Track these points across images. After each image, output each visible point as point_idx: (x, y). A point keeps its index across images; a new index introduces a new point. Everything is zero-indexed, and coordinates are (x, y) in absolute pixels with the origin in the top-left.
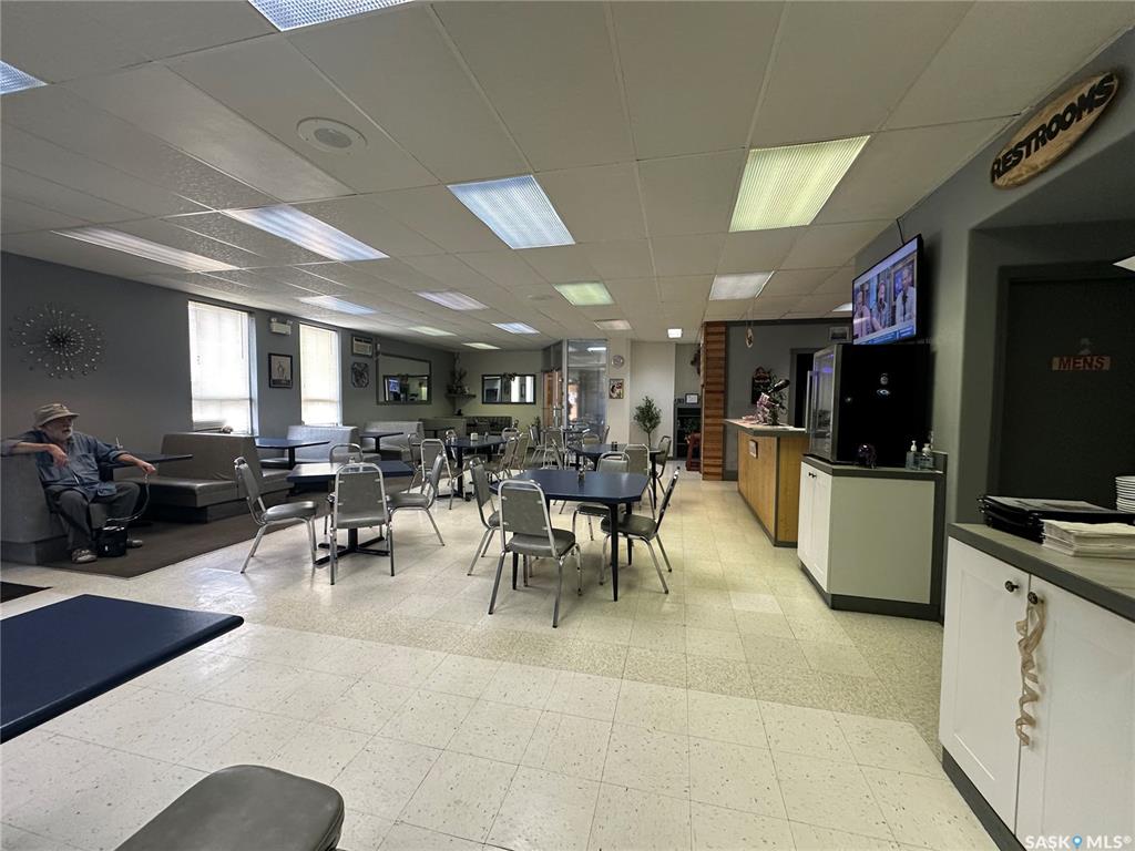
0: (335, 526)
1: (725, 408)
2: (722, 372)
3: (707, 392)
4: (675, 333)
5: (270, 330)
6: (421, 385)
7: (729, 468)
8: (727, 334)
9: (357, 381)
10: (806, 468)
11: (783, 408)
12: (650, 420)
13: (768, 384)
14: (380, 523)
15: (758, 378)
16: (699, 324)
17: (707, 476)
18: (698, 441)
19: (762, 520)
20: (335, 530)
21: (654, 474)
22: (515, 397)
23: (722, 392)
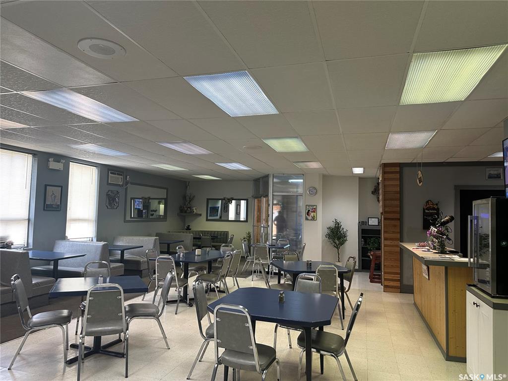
0: (84, 333)
1: (401, 233)
2: (397, 203)
3: (385, 219)
4: (358, 171)
5: (47, 166)
6: (159, 203)
7: (405, 282)
8: (401, 173)
9: (110, 204)
10: (470, 298)
11: (450, 239)
12: (339, 239)
13: (436, 219)
14: (119, 332)
15: (428, 209)
16: (378, 164)
17: (387, 288)
18: (379, 257)
19: (436, 334)
20: (83, 337)
21: (342, 289)
22: (232, 216)
23: (399, 219)
